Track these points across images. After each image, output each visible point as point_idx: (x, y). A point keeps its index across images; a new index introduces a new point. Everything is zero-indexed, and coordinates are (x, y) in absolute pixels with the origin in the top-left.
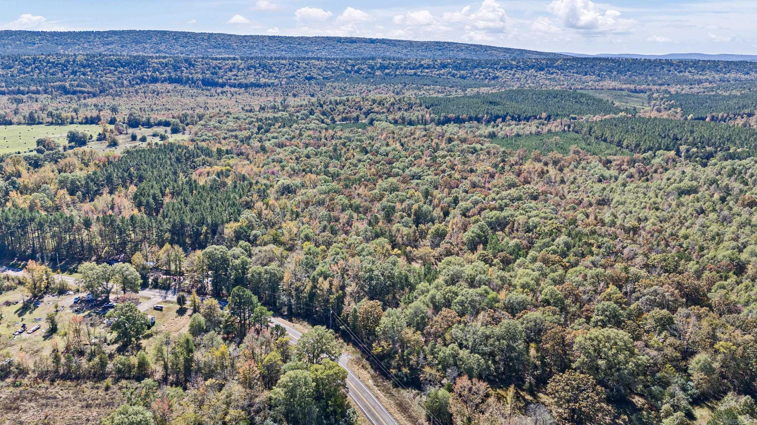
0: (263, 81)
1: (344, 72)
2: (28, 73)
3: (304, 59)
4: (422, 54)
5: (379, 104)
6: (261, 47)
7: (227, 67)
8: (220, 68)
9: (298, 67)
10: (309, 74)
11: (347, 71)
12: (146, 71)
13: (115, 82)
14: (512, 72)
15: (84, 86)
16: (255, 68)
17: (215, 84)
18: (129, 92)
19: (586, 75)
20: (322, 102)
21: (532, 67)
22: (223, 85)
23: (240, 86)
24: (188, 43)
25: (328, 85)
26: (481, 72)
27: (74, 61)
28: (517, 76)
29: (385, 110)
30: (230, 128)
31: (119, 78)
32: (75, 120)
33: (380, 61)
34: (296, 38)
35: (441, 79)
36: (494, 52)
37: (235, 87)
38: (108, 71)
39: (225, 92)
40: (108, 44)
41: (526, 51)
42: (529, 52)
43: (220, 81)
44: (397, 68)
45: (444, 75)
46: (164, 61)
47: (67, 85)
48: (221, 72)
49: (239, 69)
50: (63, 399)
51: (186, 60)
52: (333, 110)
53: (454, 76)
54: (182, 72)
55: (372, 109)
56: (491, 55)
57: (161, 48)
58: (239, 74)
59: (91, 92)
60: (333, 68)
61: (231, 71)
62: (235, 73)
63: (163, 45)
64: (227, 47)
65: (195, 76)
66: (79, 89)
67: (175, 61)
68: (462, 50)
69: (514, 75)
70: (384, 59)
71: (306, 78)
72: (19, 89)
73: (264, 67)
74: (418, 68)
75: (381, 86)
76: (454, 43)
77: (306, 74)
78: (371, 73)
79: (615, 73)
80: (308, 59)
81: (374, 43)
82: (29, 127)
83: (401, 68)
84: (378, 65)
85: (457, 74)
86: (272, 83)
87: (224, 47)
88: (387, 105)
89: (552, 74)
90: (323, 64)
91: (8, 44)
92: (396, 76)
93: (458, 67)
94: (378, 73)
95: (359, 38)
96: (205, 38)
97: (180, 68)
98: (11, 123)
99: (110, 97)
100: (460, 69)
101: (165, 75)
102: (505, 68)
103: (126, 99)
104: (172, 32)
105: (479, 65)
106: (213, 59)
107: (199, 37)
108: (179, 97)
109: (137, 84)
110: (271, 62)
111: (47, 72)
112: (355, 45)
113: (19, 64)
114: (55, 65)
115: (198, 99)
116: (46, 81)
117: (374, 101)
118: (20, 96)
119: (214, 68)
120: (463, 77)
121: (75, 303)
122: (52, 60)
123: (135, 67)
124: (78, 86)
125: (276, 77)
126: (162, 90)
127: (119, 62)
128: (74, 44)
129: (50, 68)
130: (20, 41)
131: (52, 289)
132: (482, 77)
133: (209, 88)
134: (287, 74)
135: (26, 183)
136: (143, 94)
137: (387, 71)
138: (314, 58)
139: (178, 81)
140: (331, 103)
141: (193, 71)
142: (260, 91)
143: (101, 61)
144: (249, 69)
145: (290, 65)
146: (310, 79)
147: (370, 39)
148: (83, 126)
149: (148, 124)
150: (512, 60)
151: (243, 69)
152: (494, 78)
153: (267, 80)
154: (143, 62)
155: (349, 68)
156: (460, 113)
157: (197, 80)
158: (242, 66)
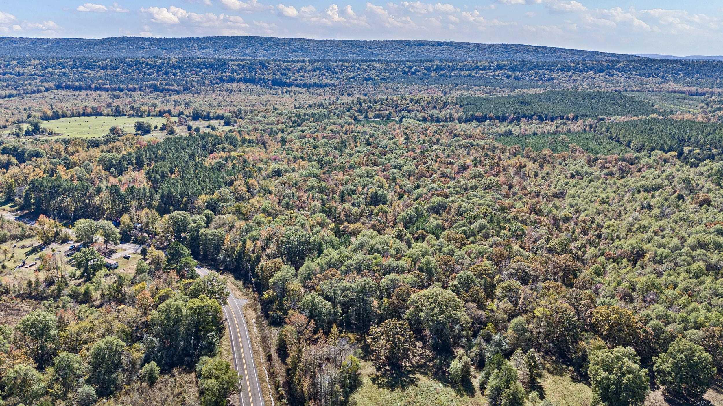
0: (325, 81)
1: (401, 73)
2: (130, 73)
3: (366, 61)
4: (487, 56)
5: (416, 103)
6: (335, 51)
7: (295, 68)
8: (289, 70)
9: (359, 69)
10: (368, 75)
11: (404, 73)
12: (225, 72)
13: (198, 82)
14: (569, 74)
15: (171, 85)
16: (320, 70)
17: (282, 84)
18: (207, 90)
19: (649, 77)
20: (362, 101)
21: (592, 69)
22: (289, 85)
23: (305, 86)
24: (270, 47)
25: (381, 85)
26: (537, 73)
27: (168, 63)
28: (573, 77)
29: (420, 109)
30: (270, 122)
31: (202, 78)
32: (152, 113)
33: (437, 62)
34: (368, 42)
35: (494, 80)
36: (563, 54)
37: (300, 87)
38: (194, 72)
39: (289, 91)
40: (204, 49)
41: (597, 53)
42: (601, 54)
43: (288, 81)
44: (453, 70)
45: (498, 76)
46: (241, 63)
47: (158, 84)
48: (289, 74)
49: (305, 71)
50: (24, 311)
51: (261, 63)
52: (370, 108)
53: (508, 77)
54: (256, 73)
55: (408, 107)
56: (559, 56)
57: (247, 52)
58: (306, 75)
59: (176, 90)
60: (391, 70)
61: (298, 72)
62: (302, 74)
63: (250, 49)
64: (304, 51)
65: (267, 77)
66: (167, 87)
67: (251, 63)
68: (529, 52)
69: (571, 76)
70: (441, 61)
71: (365, 79)
72: (119, 87)
73: (328, 68)
74: (473, 69)
75: (433, 86)
76: (522, 46)
77: (365, 75)
78: (426, 75)
79: (682, 75)
80: (369, 61)
81: (441, 46)
82: (114, 118)
83: (457, 69)
84: (435, 67)
85: (511, 76)
86: (333, 84)
87: (302, 50)
88: (423, 104)
89: (612, 75)
90: (383, 66)
91: (123, 48)
92: (450, 77)
93: (513, 69)
94: (434, 74)
95: (428, 41)
96: (287, 42)
97: (255, 69)
98: (101, 115)
99: (191, 94)
100: (515, 70)
101: (241, 76)
102: (562, 70)
103: (203, 96)
104: (258, 37)
105: (536, 66)
106: (284, 61)
107: (281, 42)
108: (248, 95)
109: (217, 83)
110: (335, 64)
111: (145, 73)
112: (422, 48)
113: (124, 66)
114: (152, 66)
115: (263, 97)
116: (142, 80)
117: (412, 100)
118: (118, 93)
119: (284, 70)
120: (517, 79)
121: (70, 249)
122: (150, 62)
123: (217, 69)
124: (166, 85)
125: (338, 78)
126: (236, 89)
127: (204, 64)
128: (177, 48)
129: (148, 69)
130: (133, 46)
131: (59, 239)
132: (537, 78)
133: (277, 87)
134: (348, 76)
135: (75, 160)
136: (218, 93)
137: (442, 72)
138: (375, 61)
139: (252, 81)
140: (370, 101)
141: (265, 72)
142: (320, 90)
143: (189, 63)
144: (314, 70)
145: (352, 67)
146: (367, 80)
147: (438, 42)
148: (157, 118)
149: (208, 118)
150: (571, 62)
151: (309, 71)
152: (549, 80)
153: (328, 81)
154: (224, 64)
155: (407, 70)
156: (488, 113)
157: (268, 80)
158: (309, 68)
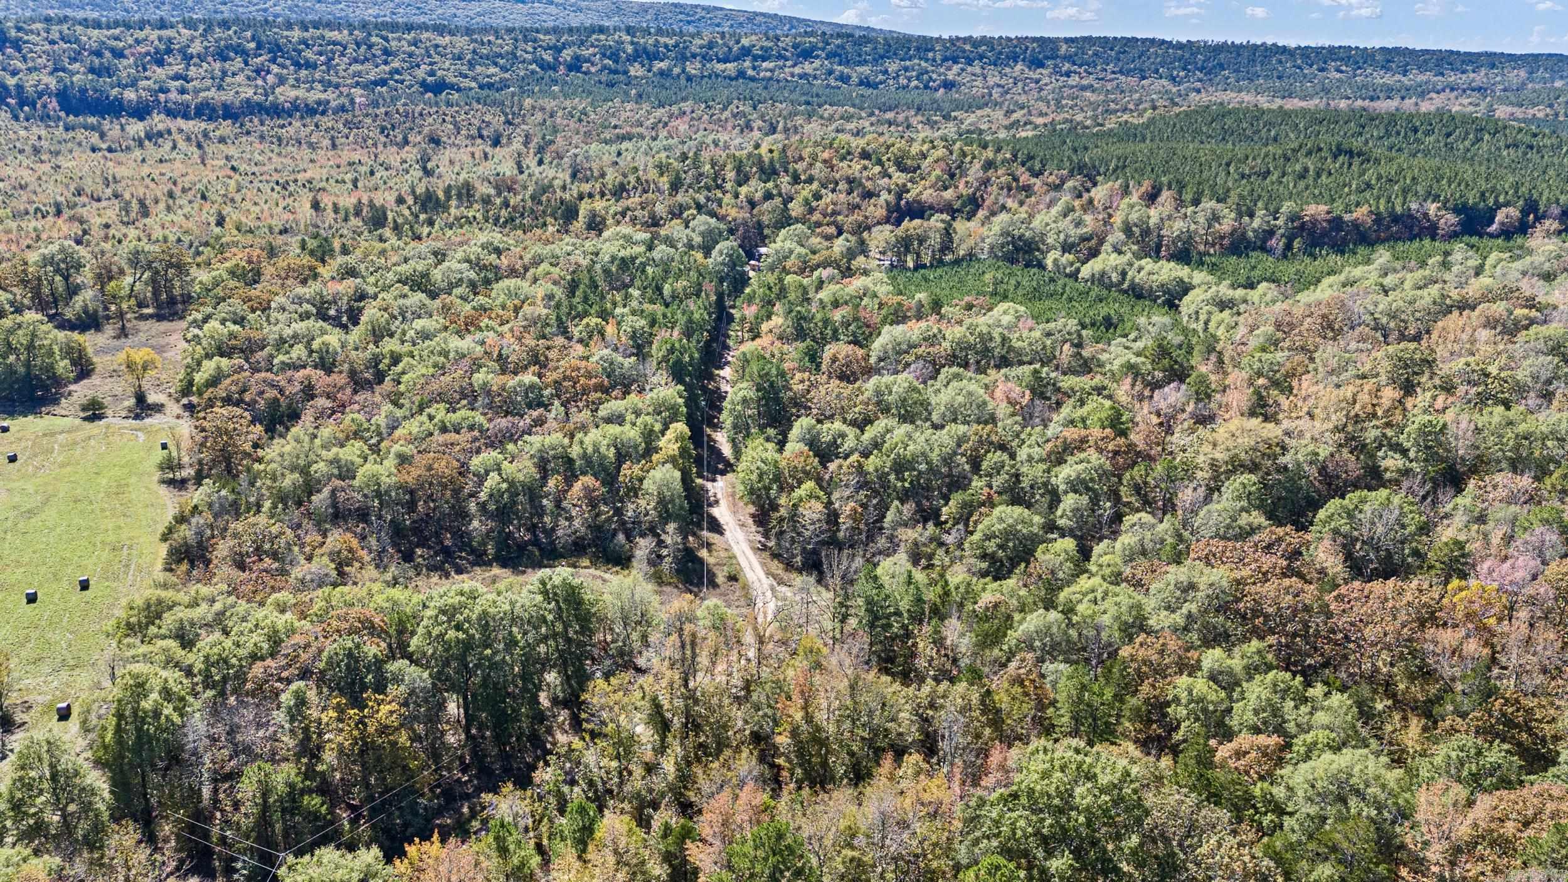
0: (286, 94)
1: (535, 67)
3: (398, 27)
7: (142, 49)
8: (119, 54)
9: (386, 52)
10: (432, 73)
11: (545, 66)
16: (241, 51)
17: (115, 109)
22: (141, 112)
23: (207, 111)
37: (187, 116)
43: (130, 95)
44: (684, 59)
48: (125, 68)
49: (187, 58)
58: (193, 72)
60: (499, 55)
61: (160, 63)
62: (179, 68)
65: (30, 81)
71: (425, 87)
73: (274, 50)
77: (420, 73)
80: (410, 27)
83: (694, 56)
86: (319, 102)
90: (461, 42)
92: (689, 79)
94: (636, 70)
106: (86, 24)
110: (292, 35)
115: (65, 163)
119: (98, 54)
125: (327, 84)
133: (93, 120)
134: (359, 74)
137: (660, 65)
141: (20, 65)
142: (295, 127)
144: (223, 57)
145: (358, 45)
151: (202, 58)
153: (300, 93)
155: (548, 57)
157: (40, 95)
158: (196, 48)
